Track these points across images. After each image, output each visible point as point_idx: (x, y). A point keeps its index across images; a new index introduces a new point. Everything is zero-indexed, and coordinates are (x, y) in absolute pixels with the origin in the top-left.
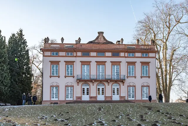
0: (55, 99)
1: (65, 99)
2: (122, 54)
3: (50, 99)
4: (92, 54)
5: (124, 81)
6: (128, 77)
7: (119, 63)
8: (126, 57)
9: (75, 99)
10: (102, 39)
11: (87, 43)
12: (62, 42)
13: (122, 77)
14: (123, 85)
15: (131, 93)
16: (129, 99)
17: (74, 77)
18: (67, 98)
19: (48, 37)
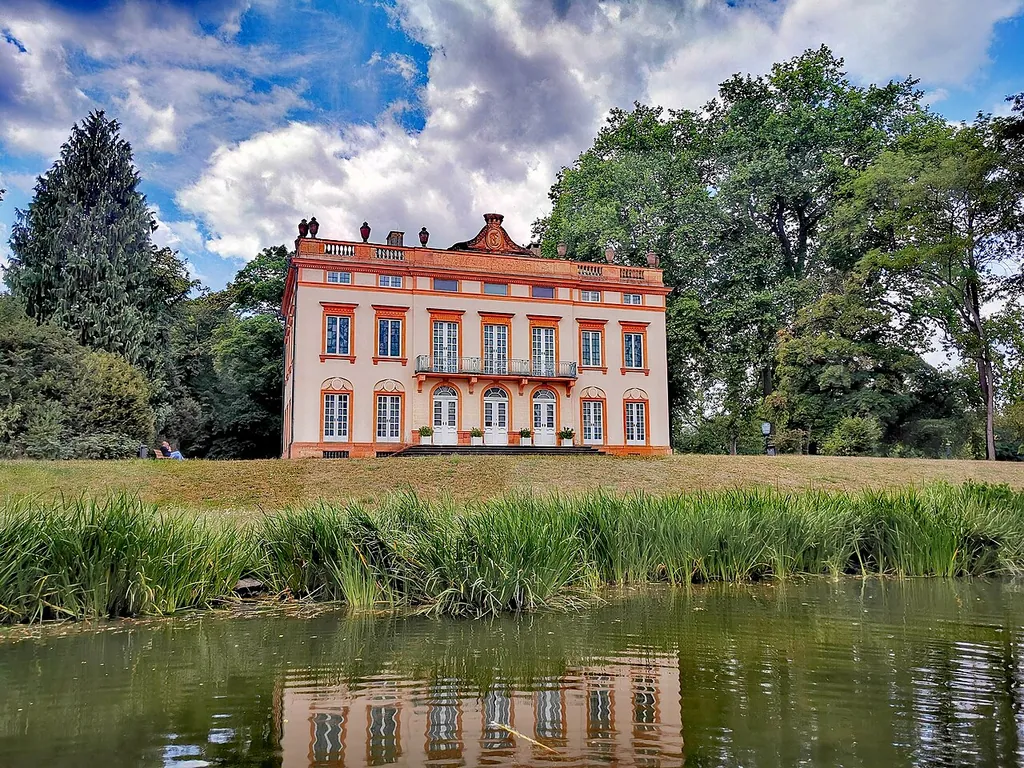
0: (336, 438)
1: (375, 438)
2: (563, 293)
3: (321, 437)
4: (467, 286)
5: (572, 383)
6: (581, 370)
7: (553, 323)
8: (574, 303)
9: (408, 440)
10: (499, 239)
11: (449, 249)
12: (365, 240)
13: (564, 369)
14: (568, 396)
15: (592, 421)
16: (587, 442)
17: (404, 362)
18: (379, 435)
19: (314, 219)
